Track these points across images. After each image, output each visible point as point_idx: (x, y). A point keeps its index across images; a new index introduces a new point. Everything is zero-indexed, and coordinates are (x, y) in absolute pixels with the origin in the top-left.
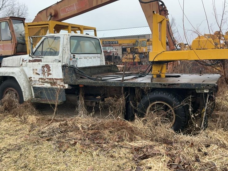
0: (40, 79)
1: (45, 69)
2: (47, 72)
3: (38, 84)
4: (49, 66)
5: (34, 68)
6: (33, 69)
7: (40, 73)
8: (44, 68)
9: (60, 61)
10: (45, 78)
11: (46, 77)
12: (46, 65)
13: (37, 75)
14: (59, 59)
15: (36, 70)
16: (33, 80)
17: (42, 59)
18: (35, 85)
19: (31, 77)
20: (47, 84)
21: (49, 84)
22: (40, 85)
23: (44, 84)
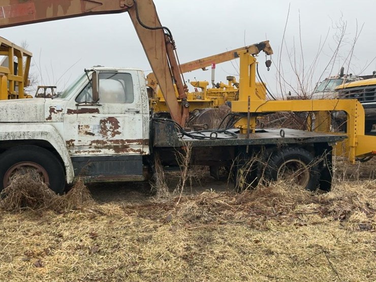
0: (94, 142)
1: (107, 124)
2: (111, 130)
3: (86, 151)
4: (116, 119)
5: (81, 125)
6: (79, 126)
7: (95, 132)
8: (104, 124)
9: (138, 112)
10: (105, 140)
11: (109, 137)
12: (109, 117)
13: (88, 135)
14: (136, 109)
15: (87, 126)
16: (75, 145)
17: (100, 109)
18: (78, 154)
19: (72, 141)
20: (107, 150)
21: (111, 150)
22: (91, 153)
23: (100, 151)
